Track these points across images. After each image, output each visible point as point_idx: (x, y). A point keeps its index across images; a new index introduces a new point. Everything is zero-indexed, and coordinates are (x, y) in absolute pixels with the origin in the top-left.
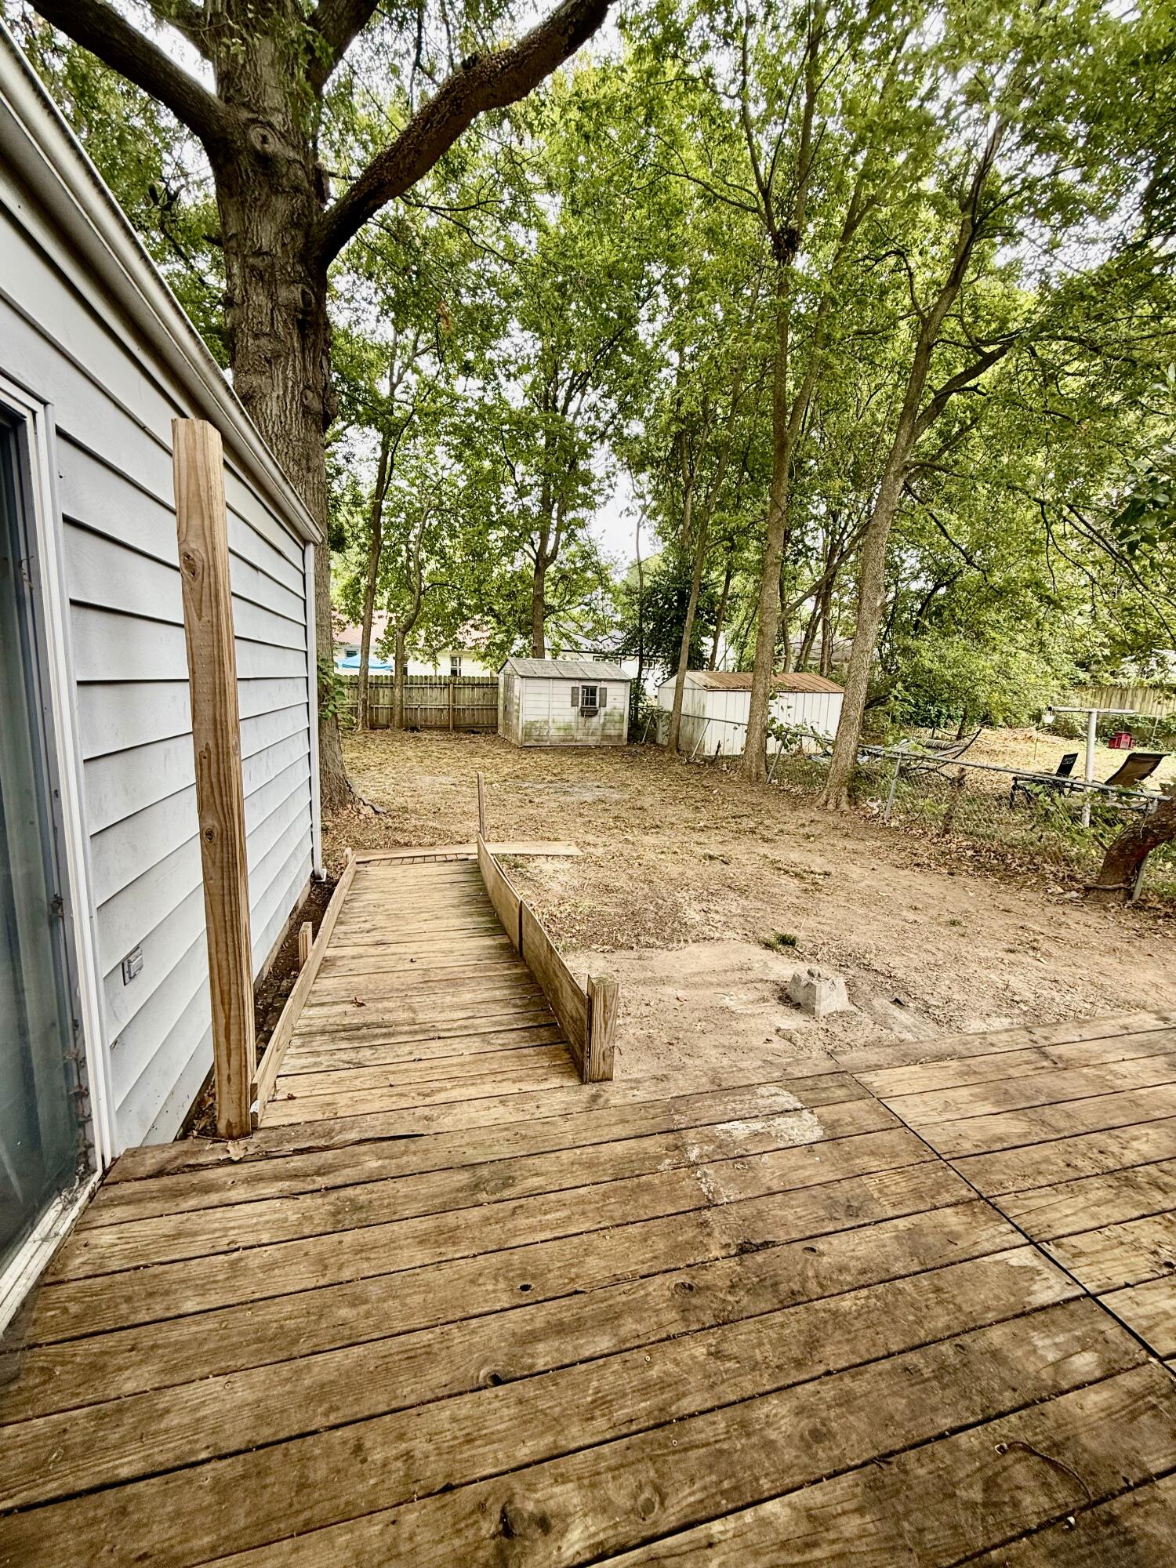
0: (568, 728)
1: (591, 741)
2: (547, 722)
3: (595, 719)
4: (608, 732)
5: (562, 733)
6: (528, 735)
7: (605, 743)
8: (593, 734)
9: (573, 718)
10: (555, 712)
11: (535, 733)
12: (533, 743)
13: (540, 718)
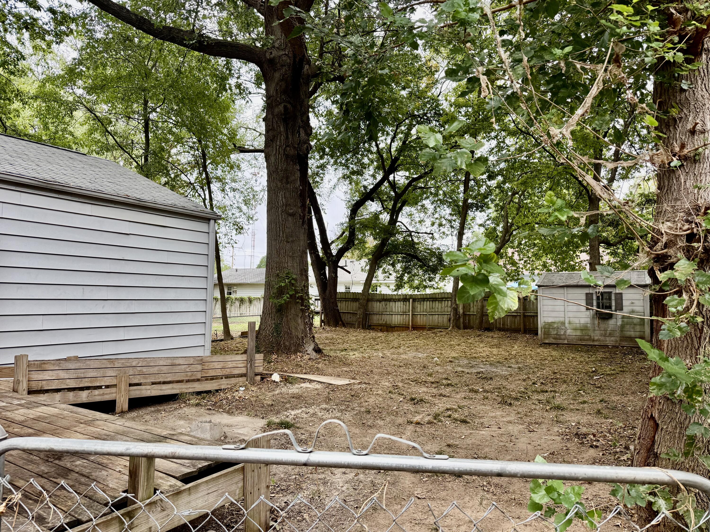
0: (584, 329)
1: (610, 341)
2: (563, 323)
3: (612, 322)
4: (628, 334)
5: (578, 333)
6: (547, 334)
7: (625, 344)
8: (610, 335)
9: (588, 320)
10: (571, 315)
11: (554, 332)
12: (552, 341)
13: (557, 320)
